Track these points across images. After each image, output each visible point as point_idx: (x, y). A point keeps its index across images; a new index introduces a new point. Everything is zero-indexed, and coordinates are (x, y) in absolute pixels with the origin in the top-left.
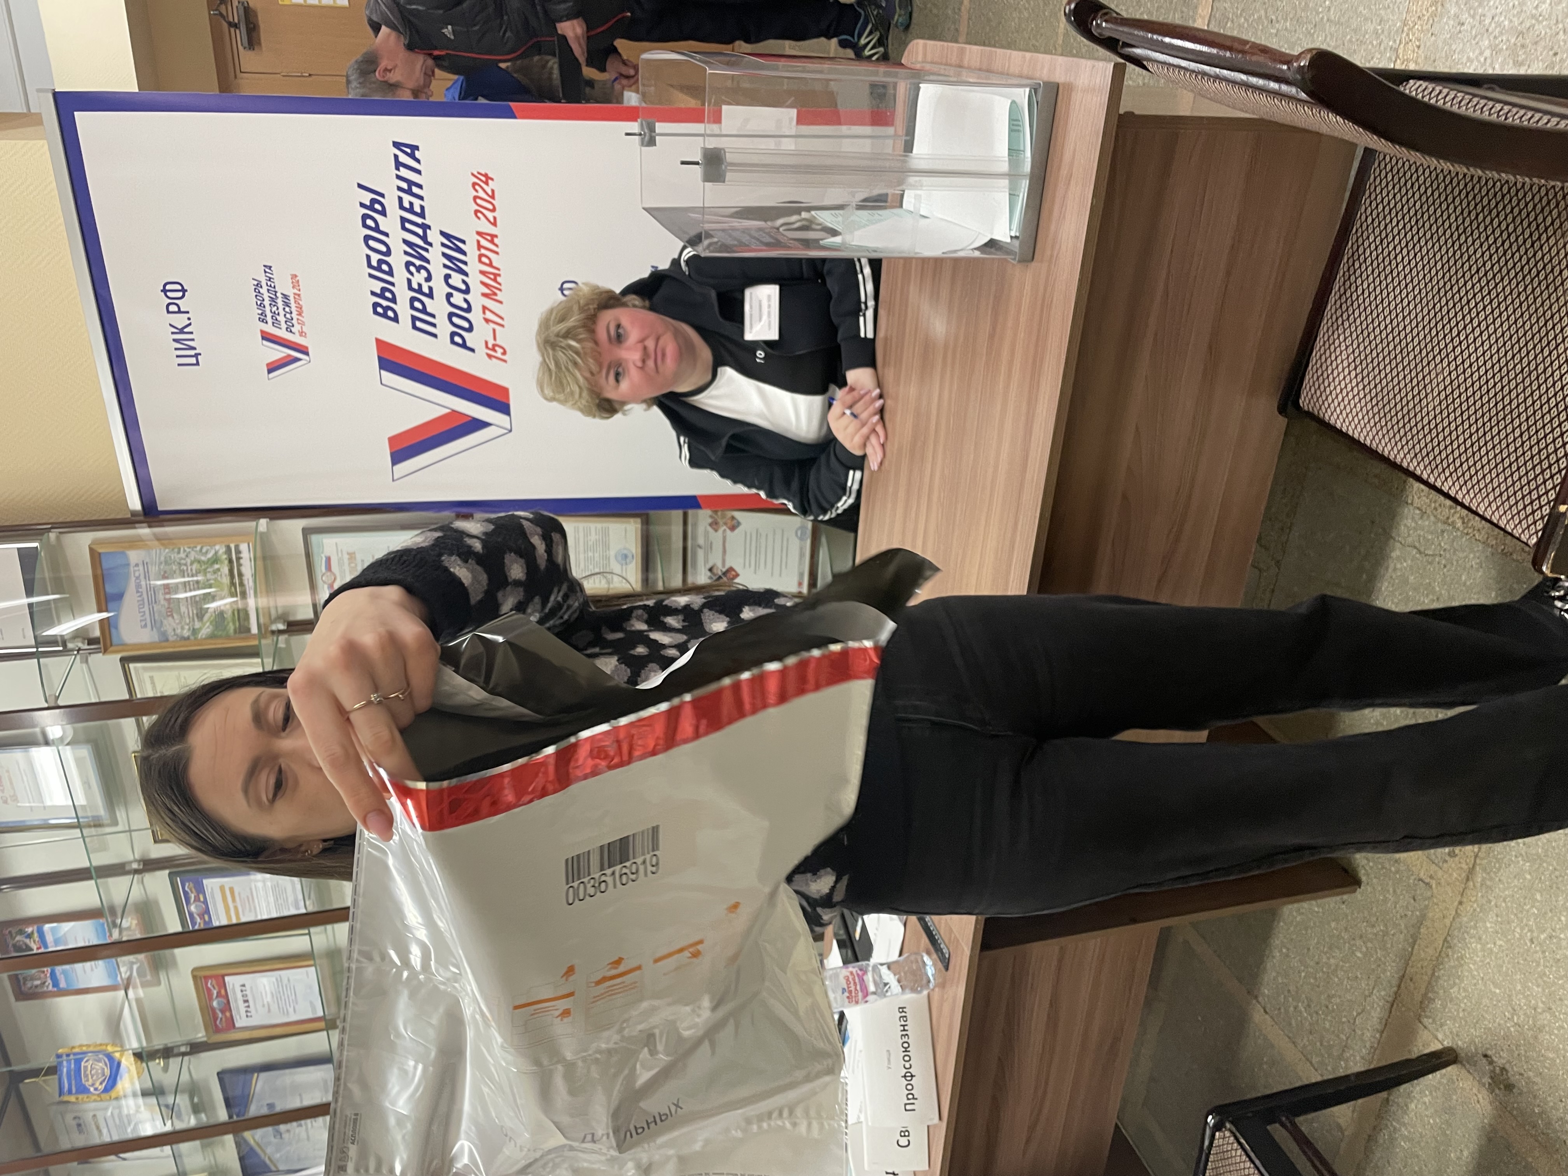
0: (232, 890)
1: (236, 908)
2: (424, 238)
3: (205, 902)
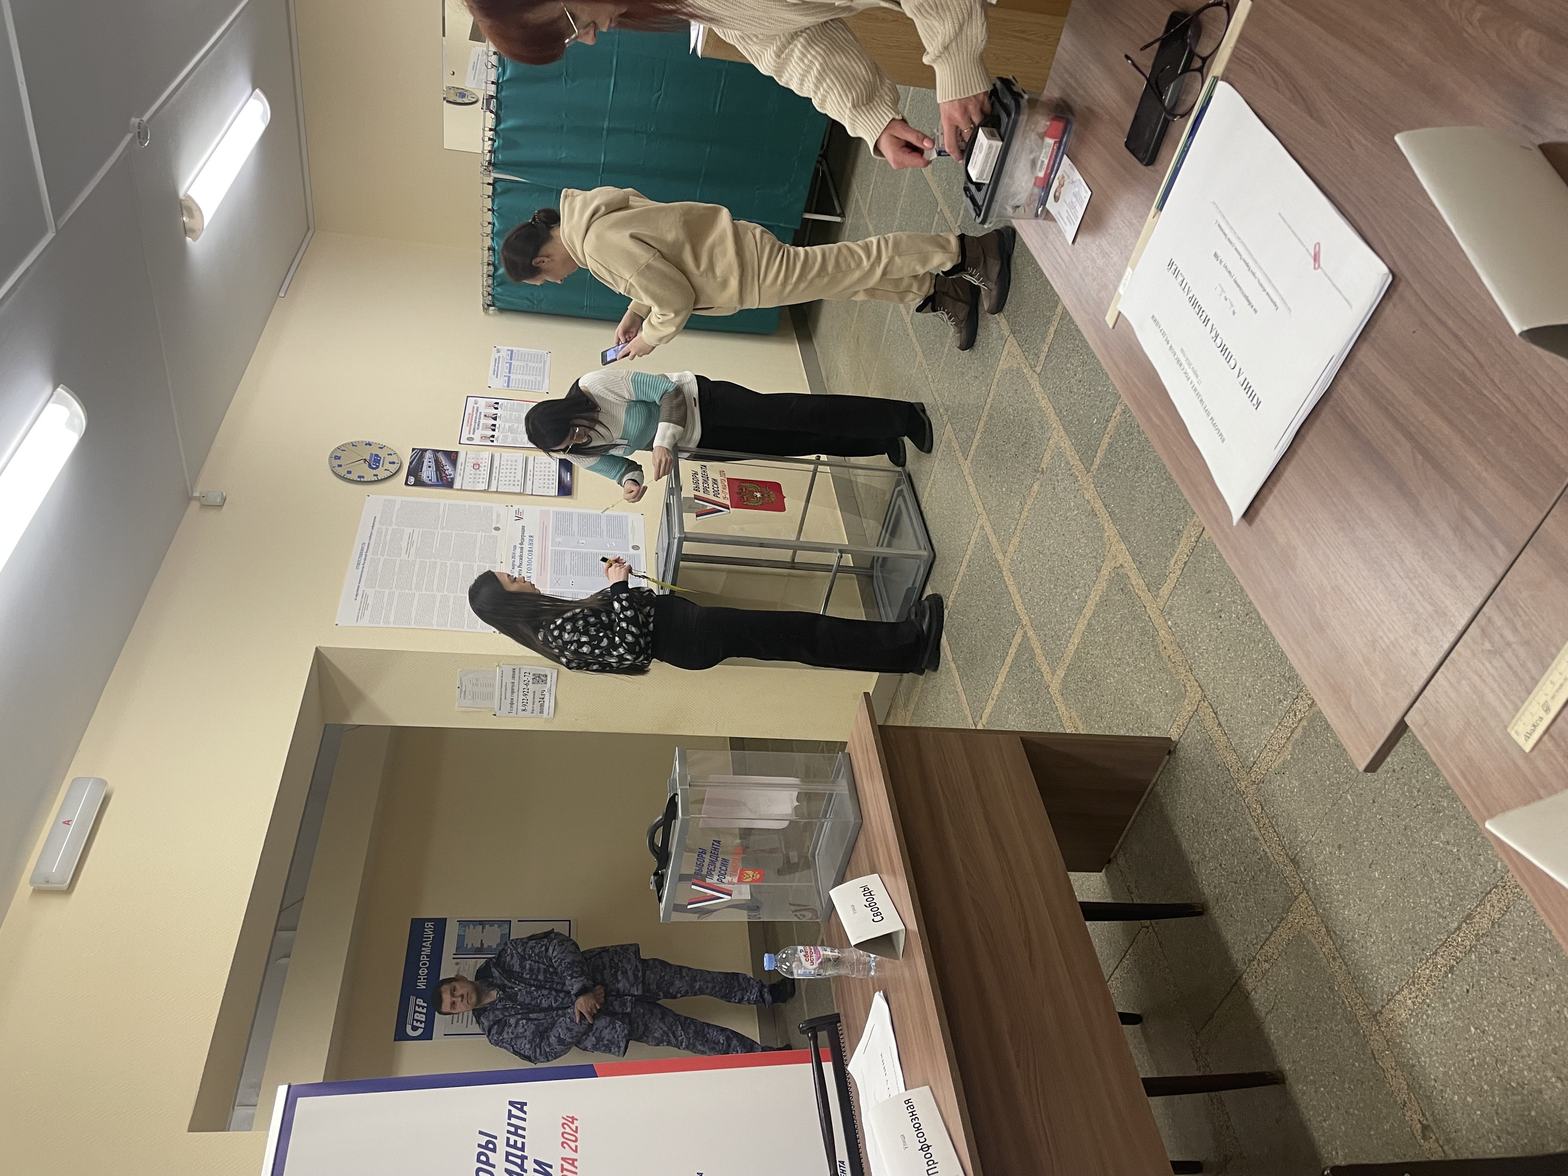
2: (521, 1167)
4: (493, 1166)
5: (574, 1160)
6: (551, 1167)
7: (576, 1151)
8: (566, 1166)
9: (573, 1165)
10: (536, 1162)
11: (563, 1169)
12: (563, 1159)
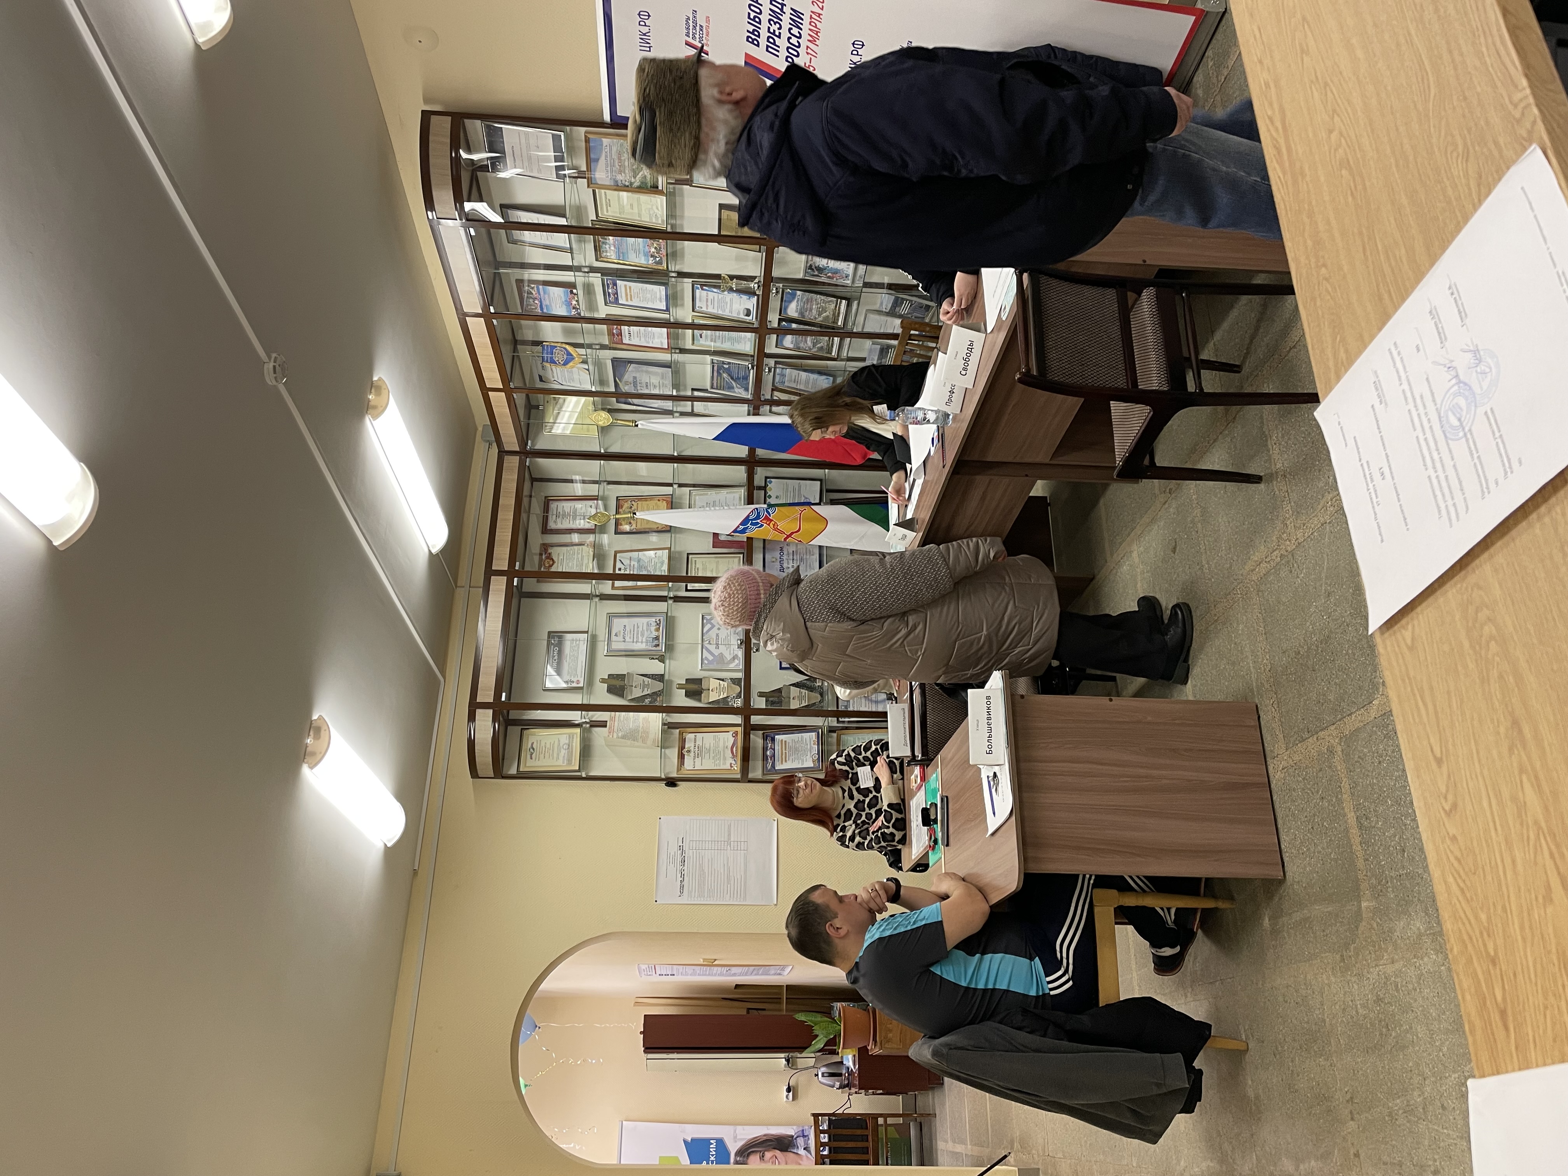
0: (630, 288)
1: (631, 295)
2: (782, 10)
3: (616, 290)
4: (761, 5)
5: (820, 14)
6: (803, 14)
7: (822, 9)
8: (814, 16)
9: (819, 17)
10: (792, 9)
11: (811, 17)
12: (812, 12)
